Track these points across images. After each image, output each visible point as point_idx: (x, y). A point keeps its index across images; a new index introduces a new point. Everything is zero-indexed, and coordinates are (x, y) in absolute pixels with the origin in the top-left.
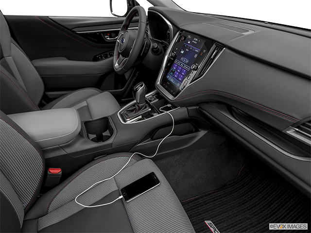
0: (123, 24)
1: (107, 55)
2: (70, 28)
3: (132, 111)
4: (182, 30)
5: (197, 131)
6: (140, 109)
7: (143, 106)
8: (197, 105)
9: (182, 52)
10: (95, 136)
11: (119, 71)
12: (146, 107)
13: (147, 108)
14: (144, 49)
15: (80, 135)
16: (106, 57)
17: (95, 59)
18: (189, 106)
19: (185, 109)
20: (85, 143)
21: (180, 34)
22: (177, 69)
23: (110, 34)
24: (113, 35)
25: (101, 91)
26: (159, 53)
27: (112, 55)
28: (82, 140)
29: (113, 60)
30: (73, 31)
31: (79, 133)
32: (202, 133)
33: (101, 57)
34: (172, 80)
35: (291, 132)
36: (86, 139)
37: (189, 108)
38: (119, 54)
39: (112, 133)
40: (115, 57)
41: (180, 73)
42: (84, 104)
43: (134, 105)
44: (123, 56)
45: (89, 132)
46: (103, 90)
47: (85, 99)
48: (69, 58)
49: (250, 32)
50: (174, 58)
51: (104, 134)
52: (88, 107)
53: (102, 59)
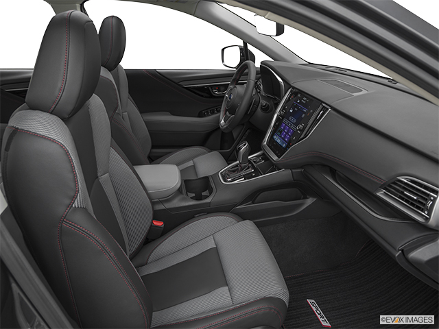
0: (233, 78)
1: (213, 110)
2: (177, 81)
3: (234, 171)
4: (294, 88)
5: (305, 198)
6: (242, 169)
7: (245, 167)
8: (301, 167)
9: (291, 111)
10: (194, 195)
11: (224, 129)
12: (248, 168)
13: (250, 169)
14: (252, 106)
15: (179, 191)
16: (213, 113)
17: (200, 115)
18: (294, 169)
19: (289, 172)
20: (184, 199)
21: (291, 91)
22: (285, 128)
23: (219, 88)
24: (222, 88)
25: (209, 150)
26: (269, 111)
27: (219, 111)
28: (181, 196)
29: (219, 116)
30: (180, 85)
31: (179, 189)
32: (309, 201)
33: (207, 112)
34: (279, 141)
35: (380, 194)
36: (185, 196)
37: (294, 171)
38: (226, 111)
39: (211, 193)
40: (222, 113)
41: (287, 133)
42: (191, 163)
43: (237, 166)
44: (230, 113)
45: (188, 191)
46: (211, 149)
47: (192, 158)
48: (173, 114)
49: (364, 92)
50: (283, 117)
51: (203, 194)
52: (194, 167)
53: (208, 115)
